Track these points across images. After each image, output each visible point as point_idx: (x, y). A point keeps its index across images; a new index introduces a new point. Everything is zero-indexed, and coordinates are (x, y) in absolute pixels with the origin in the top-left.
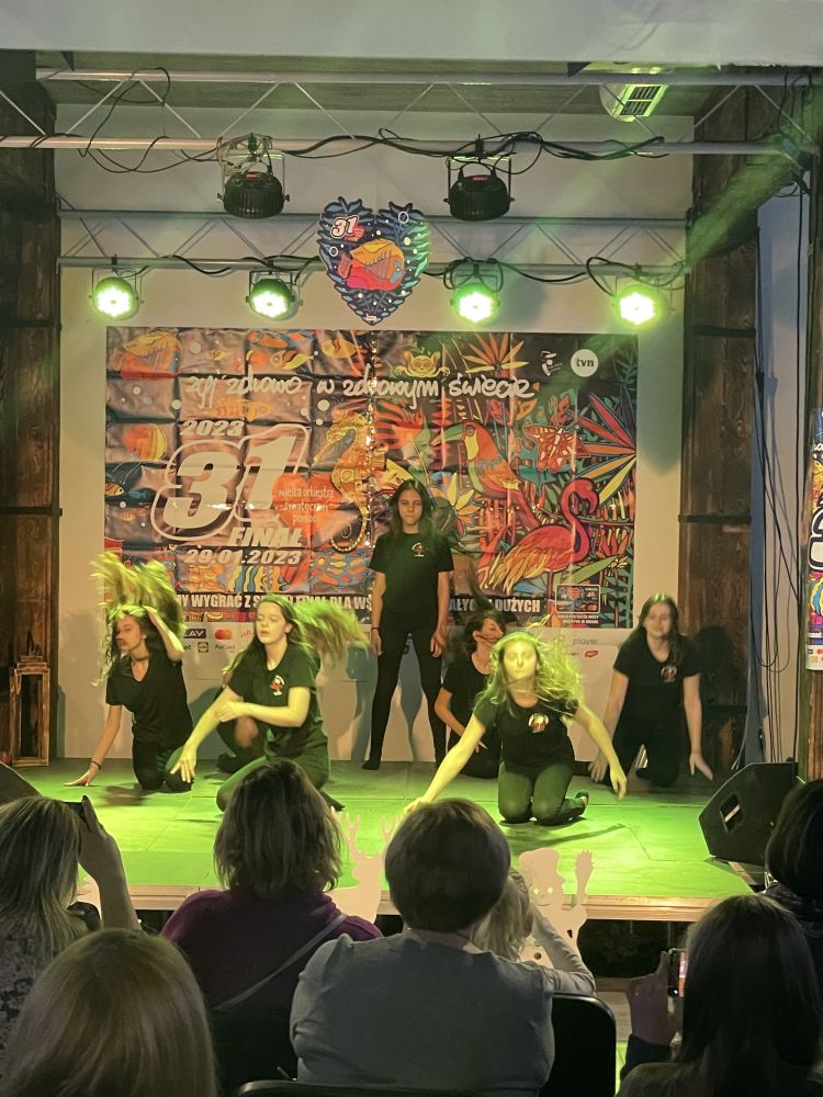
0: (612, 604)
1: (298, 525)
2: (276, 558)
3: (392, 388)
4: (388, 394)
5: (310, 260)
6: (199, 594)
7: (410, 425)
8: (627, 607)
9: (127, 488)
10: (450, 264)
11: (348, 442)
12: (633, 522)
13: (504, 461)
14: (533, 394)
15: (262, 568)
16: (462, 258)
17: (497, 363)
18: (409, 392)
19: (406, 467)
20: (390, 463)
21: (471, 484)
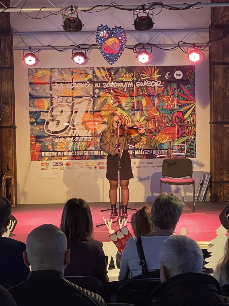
0: (189, 150)
1: (90, 129)
2: (84, 139)
3: (118, 85)
4: (117, 87)
5: (91, 45)
6: (60, 151)
7: (124, 96)
8: (194, 151)
9: (36, 119)
10: (135, 45)
11: (105, 102)
12: (195, 124)
13: (154, 107)
14: (162, 85)
15: (79, 143)
16: (139, 43)
17: (151, 76)
18: (123, 86)
19: (123, 110)
20: (118, 109)
21: (144, 114)
